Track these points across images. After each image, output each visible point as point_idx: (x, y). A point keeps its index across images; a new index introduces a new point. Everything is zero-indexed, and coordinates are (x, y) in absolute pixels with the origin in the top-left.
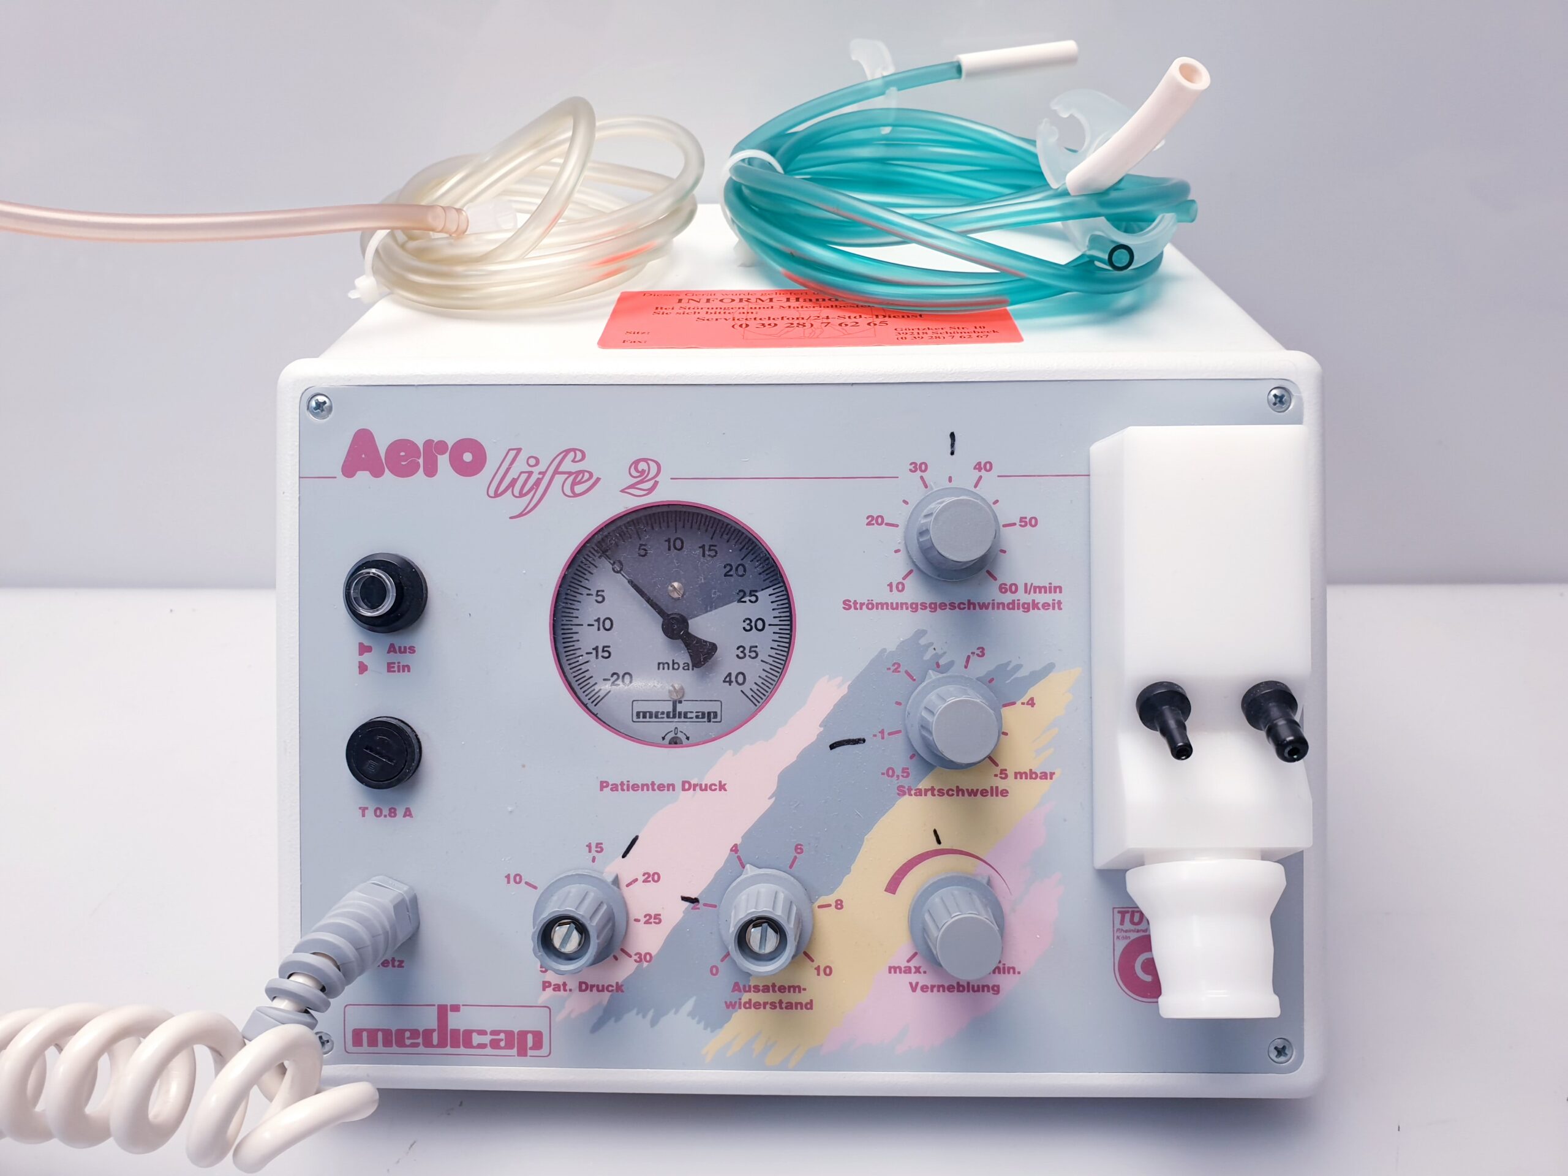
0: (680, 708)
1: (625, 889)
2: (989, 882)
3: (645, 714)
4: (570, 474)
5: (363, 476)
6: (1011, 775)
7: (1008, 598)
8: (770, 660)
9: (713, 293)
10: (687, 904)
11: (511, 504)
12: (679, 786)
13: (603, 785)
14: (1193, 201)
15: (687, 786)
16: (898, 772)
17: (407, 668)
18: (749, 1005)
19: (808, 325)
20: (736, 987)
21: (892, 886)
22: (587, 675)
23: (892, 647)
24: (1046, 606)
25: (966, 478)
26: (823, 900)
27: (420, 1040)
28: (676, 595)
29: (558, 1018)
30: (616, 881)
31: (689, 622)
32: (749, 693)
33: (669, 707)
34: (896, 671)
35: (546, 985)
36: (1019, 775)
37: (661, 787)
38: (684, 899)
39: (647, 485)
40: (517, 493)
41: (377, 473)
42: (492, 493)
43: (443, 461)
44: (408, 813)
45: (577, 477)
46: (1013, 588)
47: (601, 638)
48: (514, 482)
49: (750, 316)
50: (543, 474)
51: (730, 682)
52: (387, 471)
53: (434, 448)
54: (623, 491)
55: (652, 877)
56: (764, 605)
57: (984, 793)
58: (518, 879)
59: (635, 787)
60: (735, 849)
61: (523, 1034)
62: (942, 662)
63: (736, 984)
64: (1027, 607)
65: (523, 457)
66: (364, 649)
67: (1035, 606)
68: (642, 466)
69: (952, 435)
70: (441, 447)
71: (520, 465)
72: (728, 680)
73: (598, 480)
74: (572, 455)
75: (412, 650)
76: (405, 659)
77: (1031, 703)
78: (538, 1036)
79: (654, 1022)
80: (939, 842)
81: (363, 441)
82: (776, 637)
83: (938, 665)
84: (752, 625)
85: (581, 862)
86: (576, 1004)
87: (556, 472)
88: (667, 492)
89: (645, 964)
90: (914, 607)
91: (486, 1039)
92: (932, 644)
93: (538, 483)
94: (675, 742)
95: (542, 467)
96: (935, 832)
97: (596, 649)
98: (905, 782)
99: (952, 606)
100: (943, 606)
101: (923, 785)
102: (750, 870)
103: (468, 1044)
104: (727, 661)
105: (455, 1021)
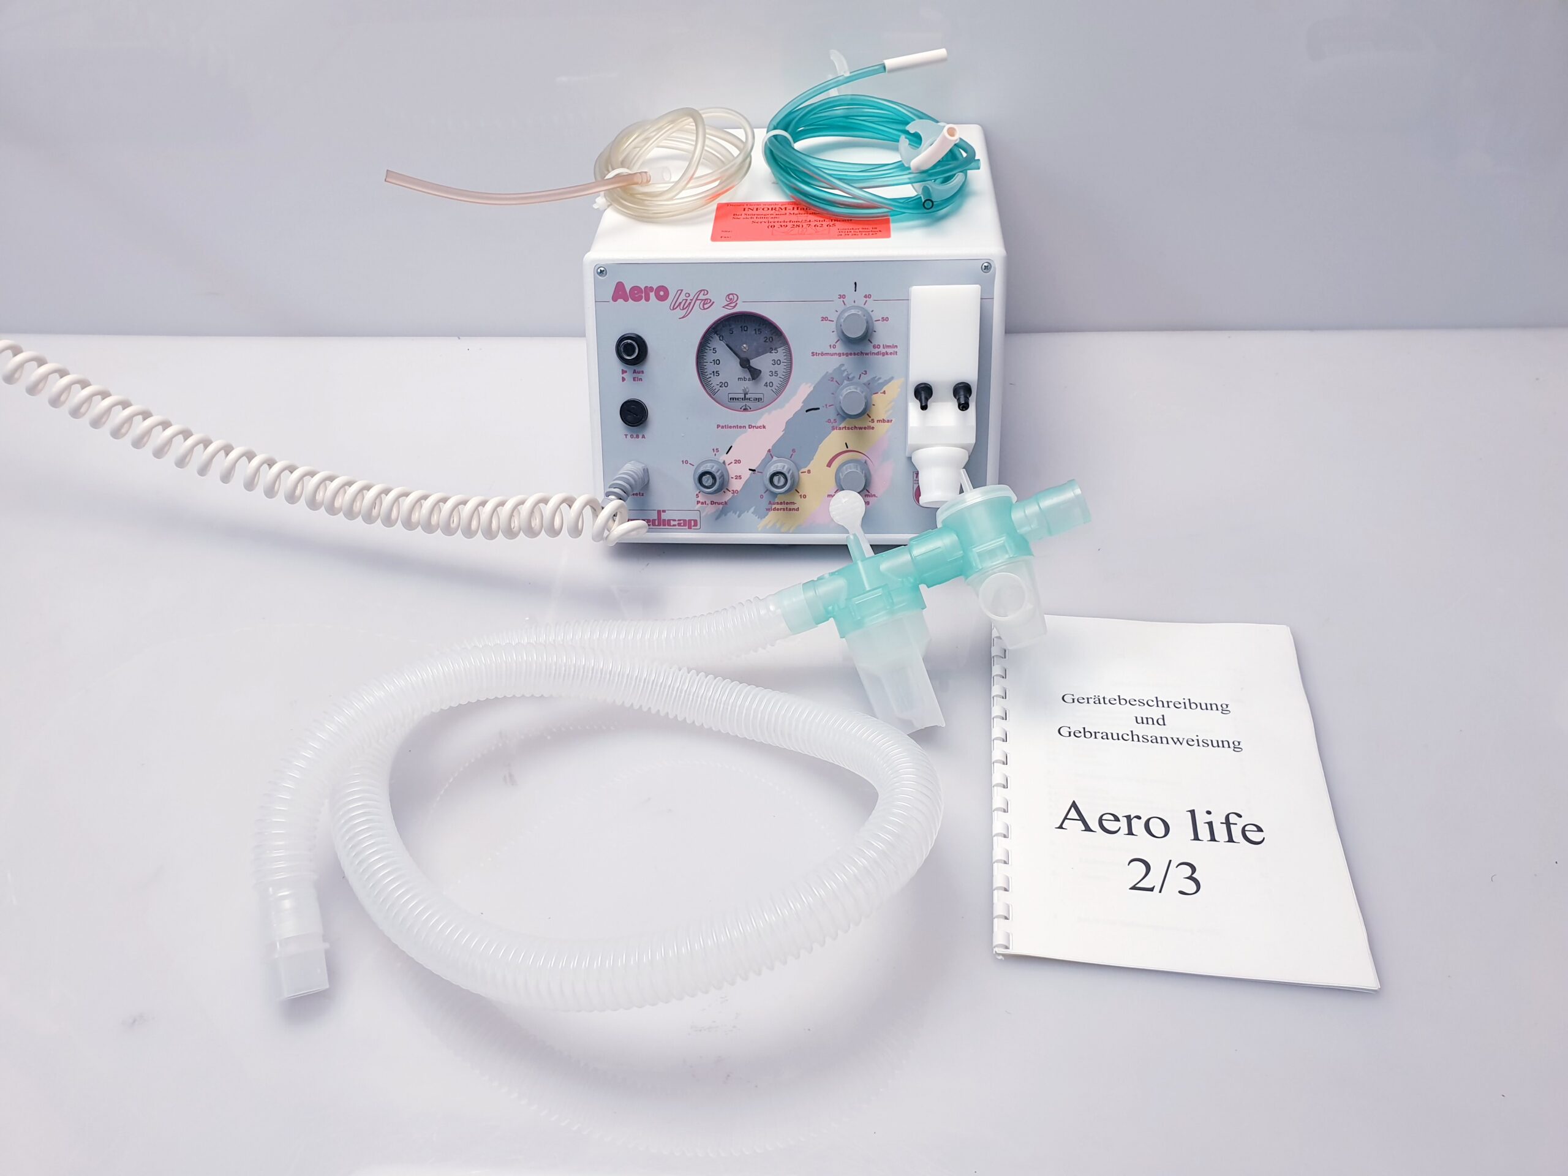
0: (747, 396)
1: (728, 467)
2: (866, 462)
3: (733, 398)
4: (702, 300)
5: (621, 301)
6: (876, 421)
7: (876, 350)
8: (783, 377)
9: (758, 204)
10: (751, 472)
11: (680, 313)
12: (747, 427)
13: (718, 426)
14: (979, 160)
15: (750, 427)
16: (832, 420)
17: (641, 379)
18: (775, 509)
19: (801, 226)
20: (770, 503)
21: (829, 465)
22: (710, 383)
23: (830, 371)
24: (891, 353)
25: (861, 302)
26: (803, 470)
27: (651, 523)
28: (745, 350)
29: (703, 515)
30: (724, 462)
31: (751, 361)
32: (775, 391)
33: (742, 396)
34: (832, 381)
35: (698, 502)
36: (878, 421)
37: (740, 427)
38: (750, 470)
39: (733, 305)
40: (681, 308)
41: (626, 300)
42: (672, 308)
43: (652, 295)
44: (643, 437)
45: (705, 302)
46: (878, 347)
47: (715, 368)
48: (680, 303)
49: (776, 220)
50: (692, 300)
51: (767, 386)
52: (630, 299)
53: (649, 289)
54: (723, 307)
55: (738, 462)
56: (780, 354)
57: (865, 428)
58: (687, 462)
59: (730, 427)
60: (769, 451)
61: (690, 521)
62: (850, 377)
63: (770, 502)
64: (883, 354)
65: (684, 293)
66: (624, 372)
67: (887, 354)
68: (731, 297)
69: (855, 283)
70: (651, 289)
71: (683, 297)
72: (766, 385)
73: (713, 302)
74: (703, 292)
75: (643, 372)
76: (640, 376)
77: (884, 392)
78: (695, 521)
79: (739, 516)
80: (847, 447)
81: (620, 286)
82: (785, 367)
83: (848, 378)
84: (776, 362)
85: (711, 455)
86: (710, 509)
87: (697, 299)
88: (741, 308)
89: (736, 494)
90: (840, 355)
91: (676, 523)
92: (846, 370)
93: (690, 304)
94: (745, 410)
95: (691, 298)
96: (846, 444)
97: (713, 372)
98: (835, 425)
99: (855, 354)
100: (851, 354)
101: (842, 426)
102: (775, 458)
103: (669, 525)
104: (766, 377)
105: (664, 516)
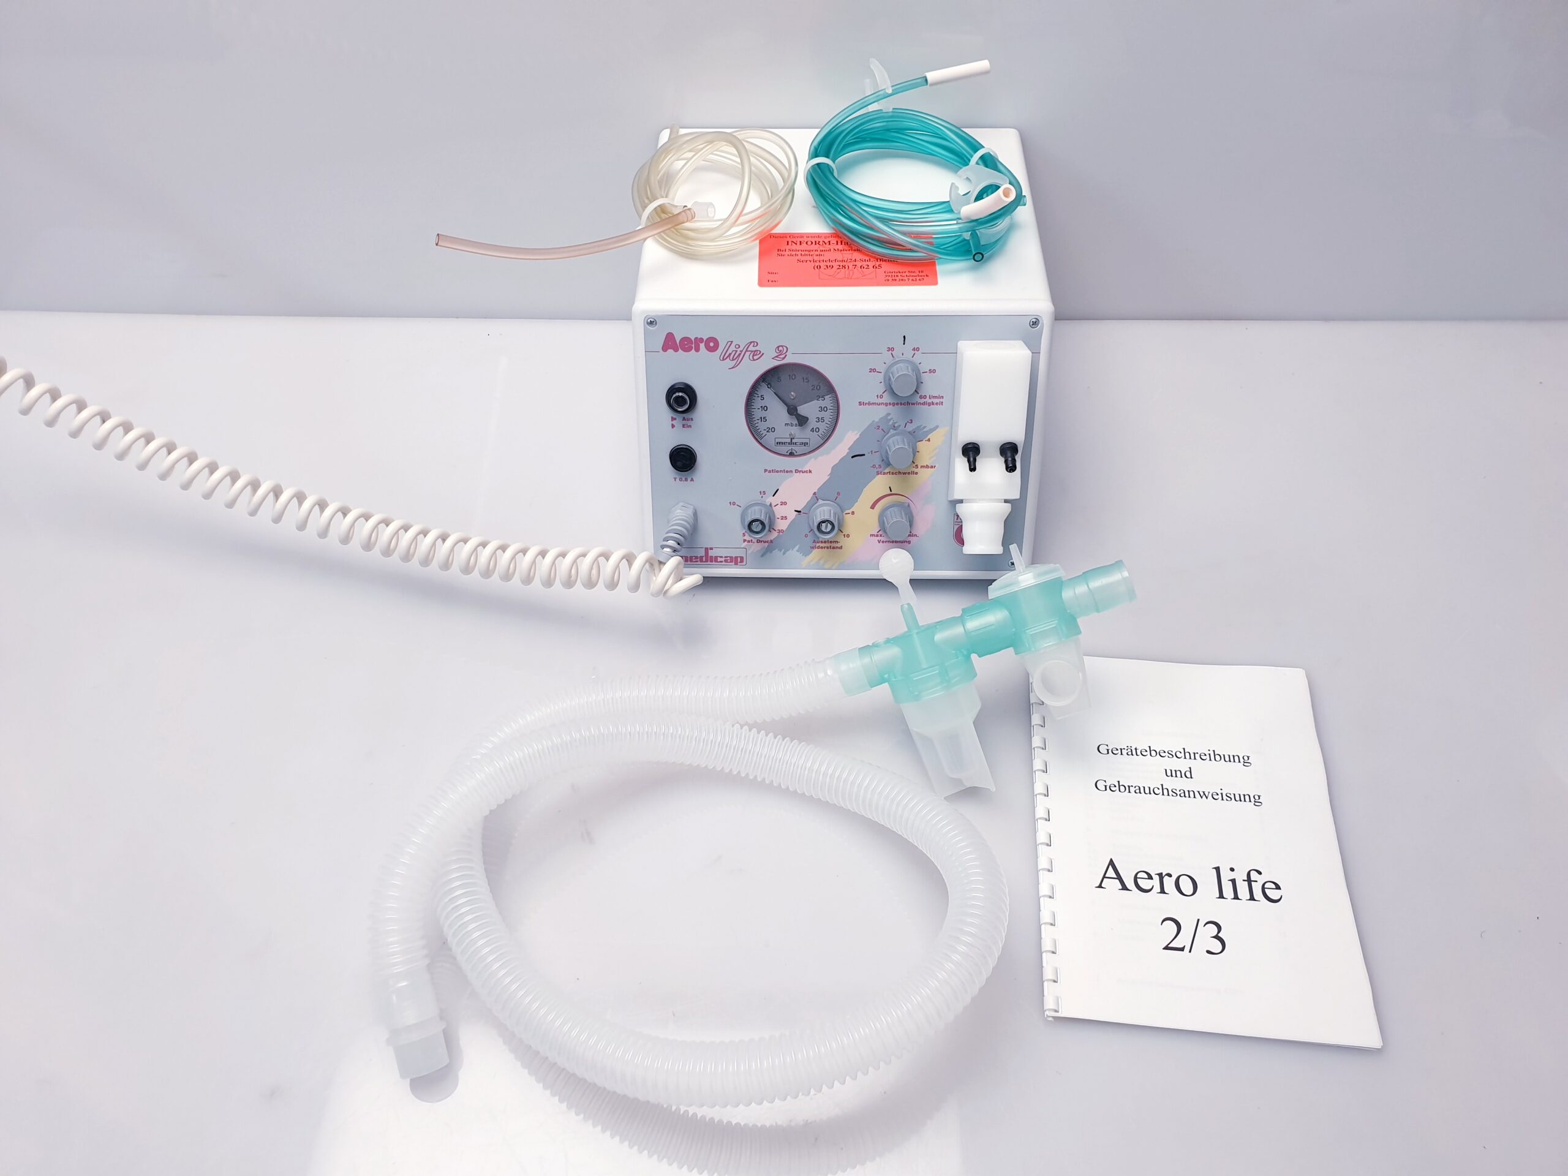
0: (794, 441)
1: (774, 508)
2: (909, 506)
3: (780, 443)
4: (752, 351)
5: (671, 351)
6: (919, 467)
7: (922, 401)
8: (829, 423)
10: (796, 513)
11: (729, 363)
12: (794, 471)
13: (766, 471)
15: (797, 471)
16: (877, 466)
17: (690, 426)
18: (818, 548)
19: (847, 267)
20: (814, 542)
21: (873, 507)
22: (758, 428)
23: (877, 420)
24: (937, 404)
25: (909, 354)
26: (847, 512)
27: (699, 560)
28: (792, 398)
29: (749, 552)
30: (771, 505)
31: (798, 408)
32: (821, 436)
33: (789, 440)
34: (878, 429)
35: (745, 541)
36: (921, 467)
37: (787, 472)
38: (796, 511)
39: (783, 356)
40: (731, 359)
41: (676, 350)
42: (721, 359)
43: (702, 346)
44: (692, 480)
45: (755, 353)
46: (925, 397)
47: (763, 414)
48: (730, 354)
49: (822, 258)
50: (741, 351)
51: (813, 431)
52: (680, 350)
53: (699, 341)
54: (773, 358)
55: (784, 503)
56: (828, 401)
57: (909, 473)
58: (734, 504)
59: (777, 472)
60: (815, 494)
61: (736, 558)
62: (896, 425)
63: (814, 540)
64: (929, 404)
65: (733, 345)
66: (673, 419)
67: (933, 404)
68: (781, 348)
69: (904, 337)
70: (701, 340)
71: (733, 348)
72: (812, 430)
73: (763, 354)
74: (753, 344)
75: (692, 419)
76: (689, 423)
77: (929, 440)
78: (742, 558)
79: (784, 554)
80: (891, 491)
81: (670, 337)
82: (832, 414)
83: (894, 426)
84: (822, 409)
85: (757, 497)
86: (756, 547)
87: (747, 351)
88: (790, 359)
89: (781, 533)
90: (886, 404)
91: (723, 559)
92: (892, 419)
93: (740, 355)
94: (791, 454)
95: (741, 349)
96: (890, 488)
97: (761, 418)
98: (880, 470)
99: (901, 404)
100: (897, 404)
101: (886, 471)
102: (821, 502)
103: (716, 561)
104: (812, 423)
105: (711, 553)
